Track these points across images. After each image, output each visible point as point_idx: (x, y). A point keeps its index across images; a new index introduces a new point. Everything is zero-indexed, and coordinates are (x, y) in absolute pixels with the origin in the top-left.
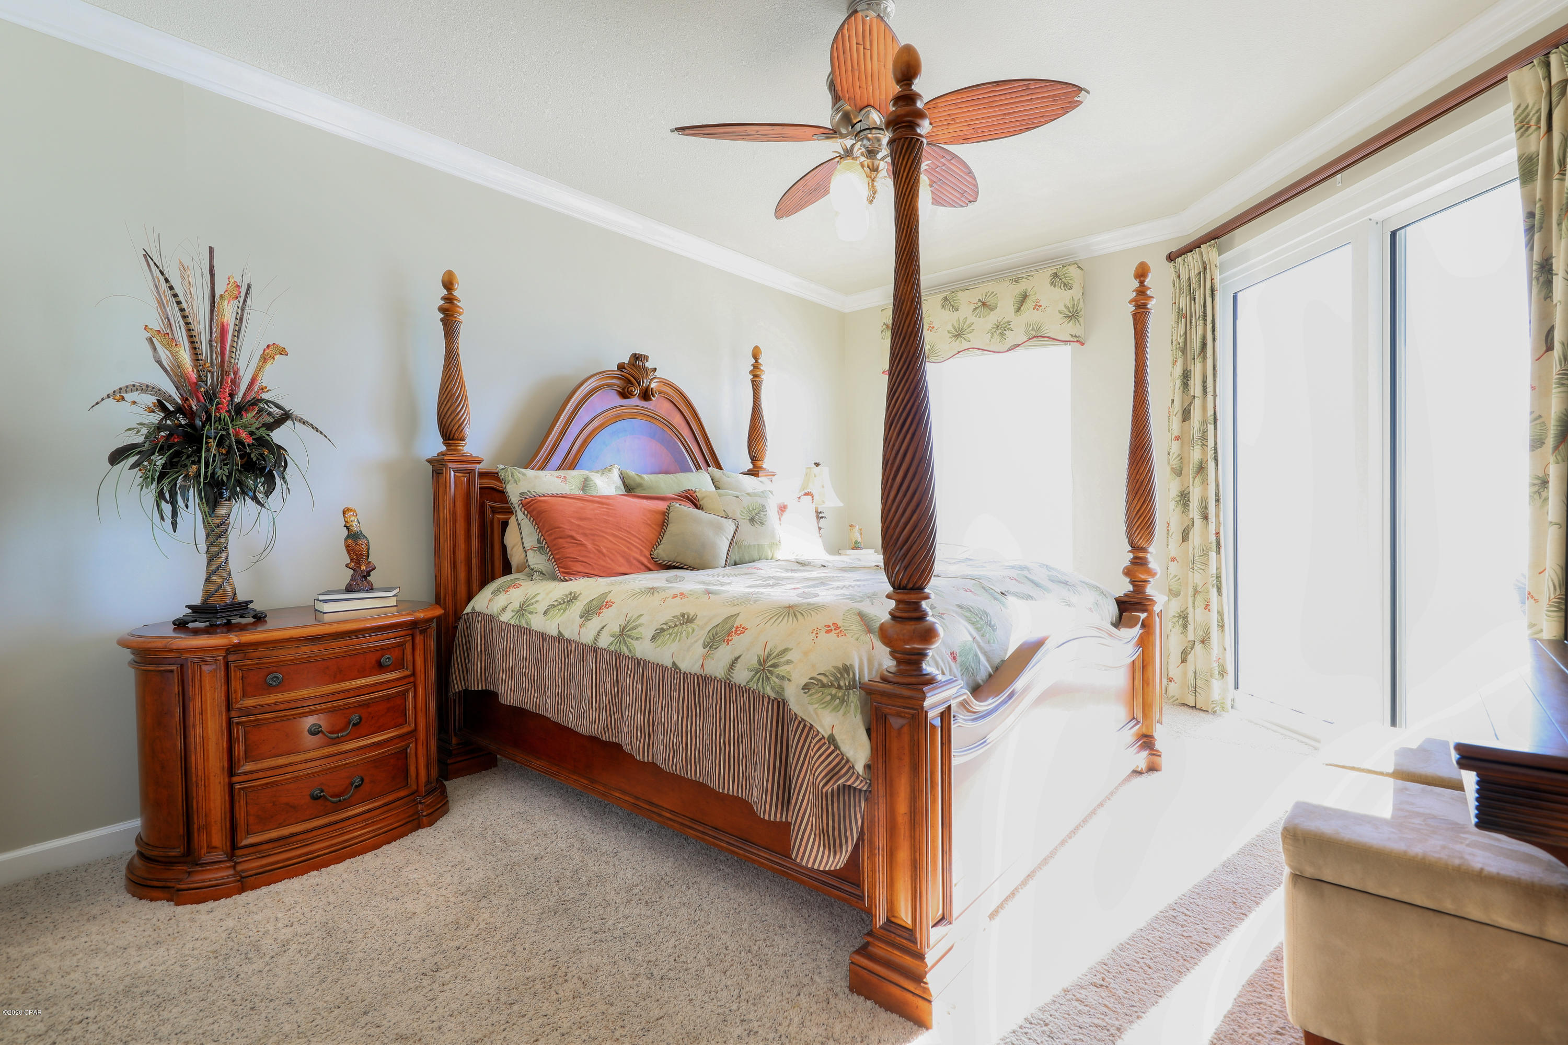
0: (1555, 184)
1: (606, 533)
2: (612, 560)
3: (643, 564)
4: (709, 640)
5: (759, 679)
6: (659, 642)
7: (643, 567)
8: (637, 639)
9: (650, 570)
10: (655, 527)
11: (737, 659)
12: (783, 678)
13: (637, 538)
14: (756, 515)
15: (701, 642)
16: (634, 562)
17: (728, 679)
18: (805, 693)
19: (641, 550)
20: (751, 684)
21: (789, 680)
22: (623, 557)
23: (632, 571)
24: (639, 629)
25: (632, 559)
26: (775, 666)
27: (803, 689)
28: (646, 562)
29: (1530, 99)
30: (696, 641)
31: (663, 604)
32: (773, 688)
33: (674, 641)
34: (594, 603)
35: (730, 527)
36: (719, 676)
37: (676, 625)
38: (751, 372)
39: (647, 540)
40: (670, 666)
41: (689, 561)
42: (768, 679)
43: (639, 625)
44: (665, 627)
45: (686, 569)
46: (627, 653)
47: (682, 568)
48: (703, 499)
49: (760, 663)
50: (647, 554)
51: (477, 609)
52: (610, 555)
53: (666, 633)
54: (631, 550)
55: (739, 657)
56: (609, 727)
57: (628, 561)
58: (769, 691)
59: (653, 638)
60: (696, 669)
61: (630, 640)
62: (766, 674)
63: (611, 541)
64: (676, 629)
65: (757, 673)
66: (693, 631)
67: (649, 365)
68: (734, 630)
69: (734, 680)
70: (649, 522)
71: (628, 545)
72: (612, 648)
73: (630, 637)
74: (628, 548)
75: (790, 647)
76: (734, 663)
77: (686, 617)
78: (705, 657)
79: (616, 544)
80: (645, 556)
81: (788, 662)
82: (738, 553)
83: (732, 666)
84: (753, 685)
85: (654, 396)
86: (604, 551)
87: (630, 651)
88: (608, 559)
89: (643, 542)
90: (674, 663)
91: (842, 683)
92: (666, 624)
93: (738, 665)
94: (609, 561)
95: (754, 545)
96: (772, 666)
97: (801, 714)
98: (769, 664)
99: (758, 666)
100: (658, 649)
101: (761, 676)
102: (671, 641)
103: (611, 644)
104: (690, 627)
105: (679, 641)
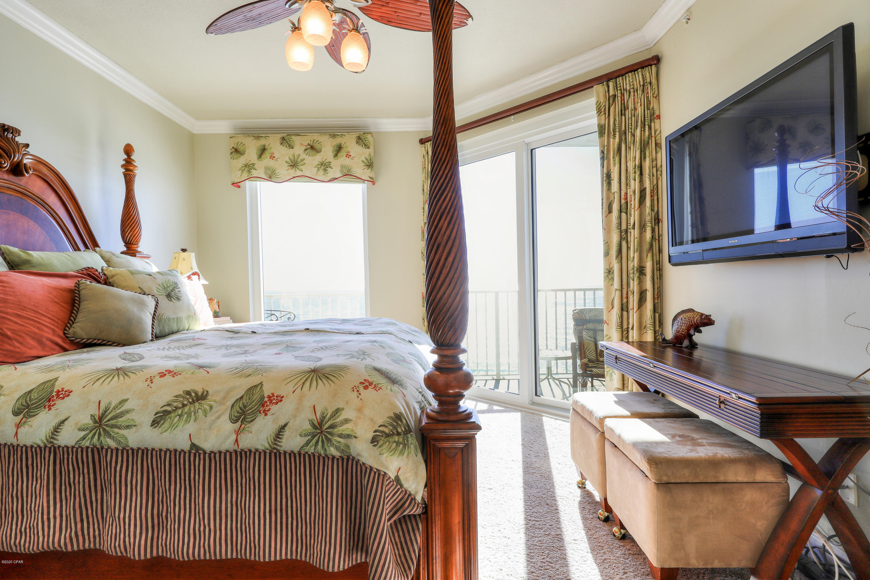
0: (612, 140)
1: (7, 313)
2: (21, 343)
3: (57, 344)
4: (236, 414)
5: (317, 442)
6: (166, 425)
7: (57, 348)
8: (128, 427)
9: (65, 350)
10: (64, 305)
11: (283, 427)
12: (349, 436)
13: (46, 316)
14: (172, 291)
15: (226, 416)
16: (48, 343)
17: (274, 448)
18: (375, 446)
19: (53, 330)
20: (307, 449)
21: (355, 437)
22: (33, 338)
23: (46, 353)
24: (128, 416)
25: (44, 340)
26: (332, 427)
27: (372, 442)
28: (60, 341)
29: (602, 100)
30: (219, 417)
31: (151, 385)
32: (337, 448)
33: (187, 421)
34: (34, 395)
35: (151, 303)
36: (260, 448)
37: (184, 405)
38: (123, 166)
39: (59, 319)
40: (187, 447)
42: (329, 440)
43: (127, 412)
44: (169, 408)
45: (110, 345)
46: (112, 444)
47: (104, 345)
48: (113, 276)
49: (314, 426)
50: (61, 333)
52: (18, 338)
53: (173, 415)
54: (42, 330)
55: (286, 425)
56: (80, 533)
57: (40, 342)
58: (333, 451)
59: (155, 423)
60: (228, 445)
61: (116, 430)
62: (326, 436)
63: (16, 323)
64: (186, 409)
65: (314, 437)
66: (211, 407)
67: (20, 139)
68: (266, 399)
69: (282, 450)
70: (56, 300)
71: (38, 325)
72: (86, 443)
73: (113, 426)
74: (38, 328)
75: (341, 406)
76: (280, 432)
77: (193, 394)
78: (238, 433)
79: (22, 325)
80: (59, 336)
81: (346, 421)
83: (277, 436)
84: (311, 449)
85: (27, 172)
86: (9, 333)
87: (118, 442)
88: (15, 342)
89: (54, 320)
90: (193, 445)
91: (399, 430)
92: (169, 405)
93: (287, 433)
94: (17, 344)
95: (173, 319)
96: (329, 427)
97: (375, 466)
98: (326, 426)
99: (314, 431)
100: (166, 433)
101: (320, 439)
102: (183, 422)
103: (84, 438)
104: (205, 404)
105: (195, 421)
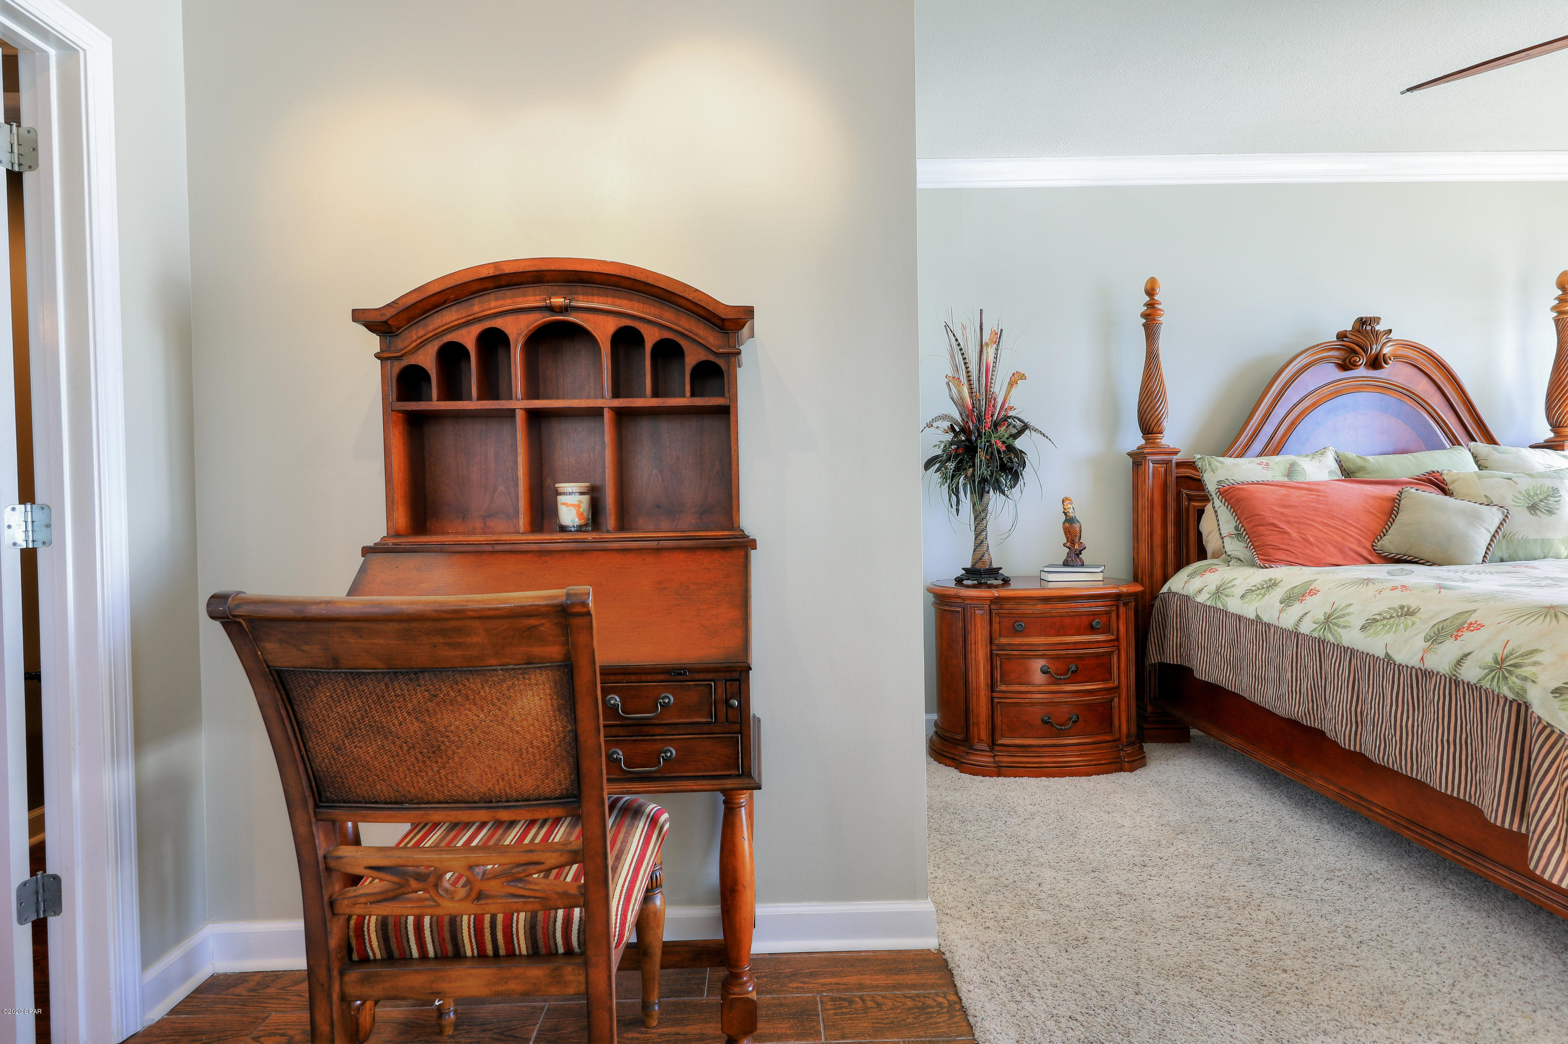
1: (1315, 521)
2: (1322, 550)
3: (1361, 555)
4: (1432, 634)
5: (1493, 678)
6: (1371, 631)
7: (1362, 560)
8: (1344, 627)
9: (1371, 562)
10: (1378, 514)
11: (1466, 655)
12: (1525, 679)
13: (1355, 527)
14: (1541, 501)
15: (1422, 635)
16: (1350, 553)
17: (1454, 675)
18: (1555, 697)
19: (1359, 540)
20: (1483, 683)
21: (1533, 682)
22: (1335, 547)
23: (1347, 563)
24: (1347, 618)
25: (1346, 549)
26: (1516, 666)
27: (1552, 693)
28: (1365, 553)
30: (1417, 634)
31: (1378, 596)
32: (1511, 689)
33: (1388, 632)
34: (1296, 590)
35: (1493, 517)
36: (1442, 671)
37: (1392, 617)
38: (1554, 308)
39: (1369, 530)
40: (1382, 656)
41: (1426, 556)
42: (1505, 678)
43: (1348, 614)
44: (1378, 617)
45: (1422, 564)
46: (1332, 640)
47: (1416, 563)
48: (1453, 482)
49: (1496, 661)
50: (1368, 545)
51: (1174, 589)
52: (1319, 544)
53: (1379, 623)
54: (1346, 540)
55: (1469, 654)
56: (1311, 712)
57: (1342, 551)
58: (1505, 691)
59: (1363, 628)
60: (1414, 662)
61: (1336, 628)
62: (1503, 673)
63: (1321, 530)
64: (1392, 621)
65: (1492, 671)
66: (1414, 624)
67: (1379, 328)
68: (1466, 625)
69: (1460, 678)
70: (1372, 510)
71: (1342, 534)
72: (1315, 634)
73: (1336, 624)
74: (1342, 538)
75: (1541, 648)
76: (1462, 659)
77: (1406, 609)
78: (1425, 651)
79: (1326, 533)
80: (1365, 548)
81: (1535, 664)
82: (1507, 548)
83: (1459, 663)
84: (1486, 684)
85: (1386, 363)
86: (1312, 539)
87: (1336, 639)
88: (1315, 548)
89: (1362, 531)
90: (1387, 654)
92: (1380, 614)
93: (1468, 662)
94: (1317, 550)
95: (1535, 540)
96: (1511, 666)
97: (1546, 718)
98: (1508, 664)
99: (1494, 665)
100: (1369, 639)
101: (1497, 675)
102: (1385, 632)
103: (1315, 630)
104: (1410, 620)
105: (1394, 633)
